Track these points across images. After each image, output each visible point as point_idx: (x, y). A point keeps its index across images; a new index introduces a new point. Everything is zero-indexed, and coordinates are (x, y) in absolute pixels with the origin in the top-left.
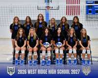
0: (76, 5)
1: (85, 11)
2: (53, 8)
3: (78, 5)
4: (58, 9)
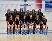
0: (40, 3)
1: (45, 6)
2: (28, 5)
3: (41, 3)
4: (31, 5)
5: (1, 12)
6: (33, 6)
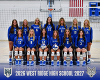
3: (81, 8)
4: (60, 10)
5: (2, 24)
6: (66, 13)
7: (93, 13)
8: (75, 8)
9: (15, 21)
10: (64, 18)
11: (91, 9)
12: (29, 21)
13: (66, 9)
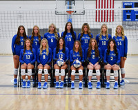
2: (77, 13)
7: (128, 17)
8: (103, 9)
9: (22, 28)
10: (88, 23)
11: (125, 12)
12: (41, 27)
13: (91, 11)
